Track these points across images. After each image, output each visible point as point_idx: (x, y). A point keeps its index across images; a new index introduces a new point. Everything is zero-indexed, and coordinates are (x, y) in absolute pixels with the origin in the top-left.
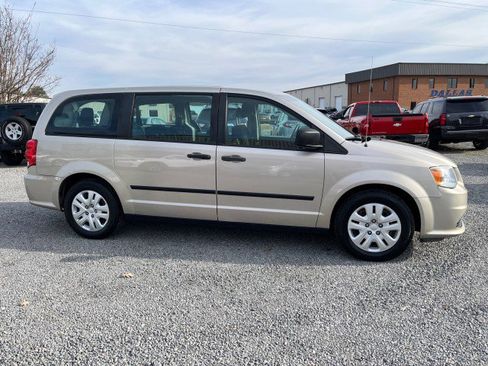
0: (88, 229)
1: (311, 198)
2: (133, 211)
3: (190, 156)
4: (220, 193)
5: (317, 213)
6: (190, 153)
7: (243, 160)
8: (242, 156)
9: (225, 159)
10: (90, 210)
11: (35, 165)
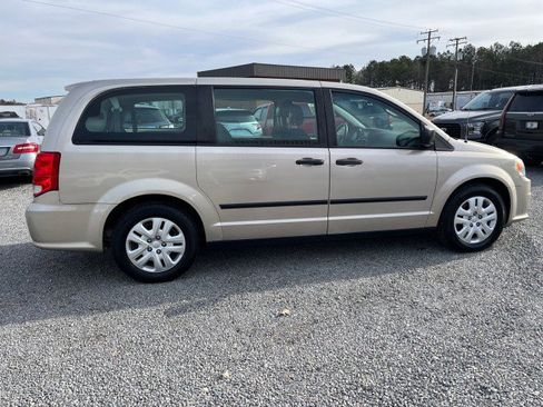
0: (152, 270)
1: (424, 198)
2: (220, 238)
3: (298, 163)
4: (333, 202)
5: (428, 213)
6: (300, 158)
7: (359, 163)
8: (359, 159)
9: (339, 163)
10: (155, 244)
11: (57, 189)
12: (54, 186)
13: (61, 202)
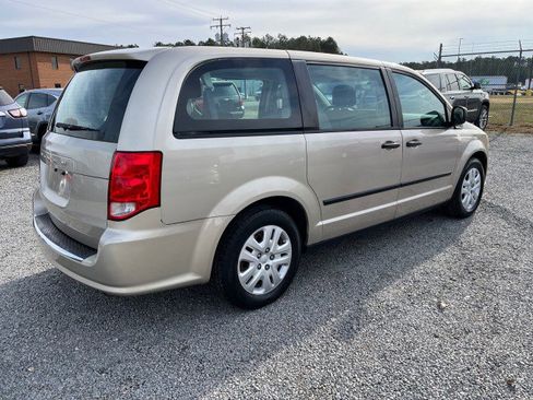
2: (320, 239)
3: (383, 146)
4: (402, 185)
11: (159, 205)
12: (156, 202)
13: (163, 223)
